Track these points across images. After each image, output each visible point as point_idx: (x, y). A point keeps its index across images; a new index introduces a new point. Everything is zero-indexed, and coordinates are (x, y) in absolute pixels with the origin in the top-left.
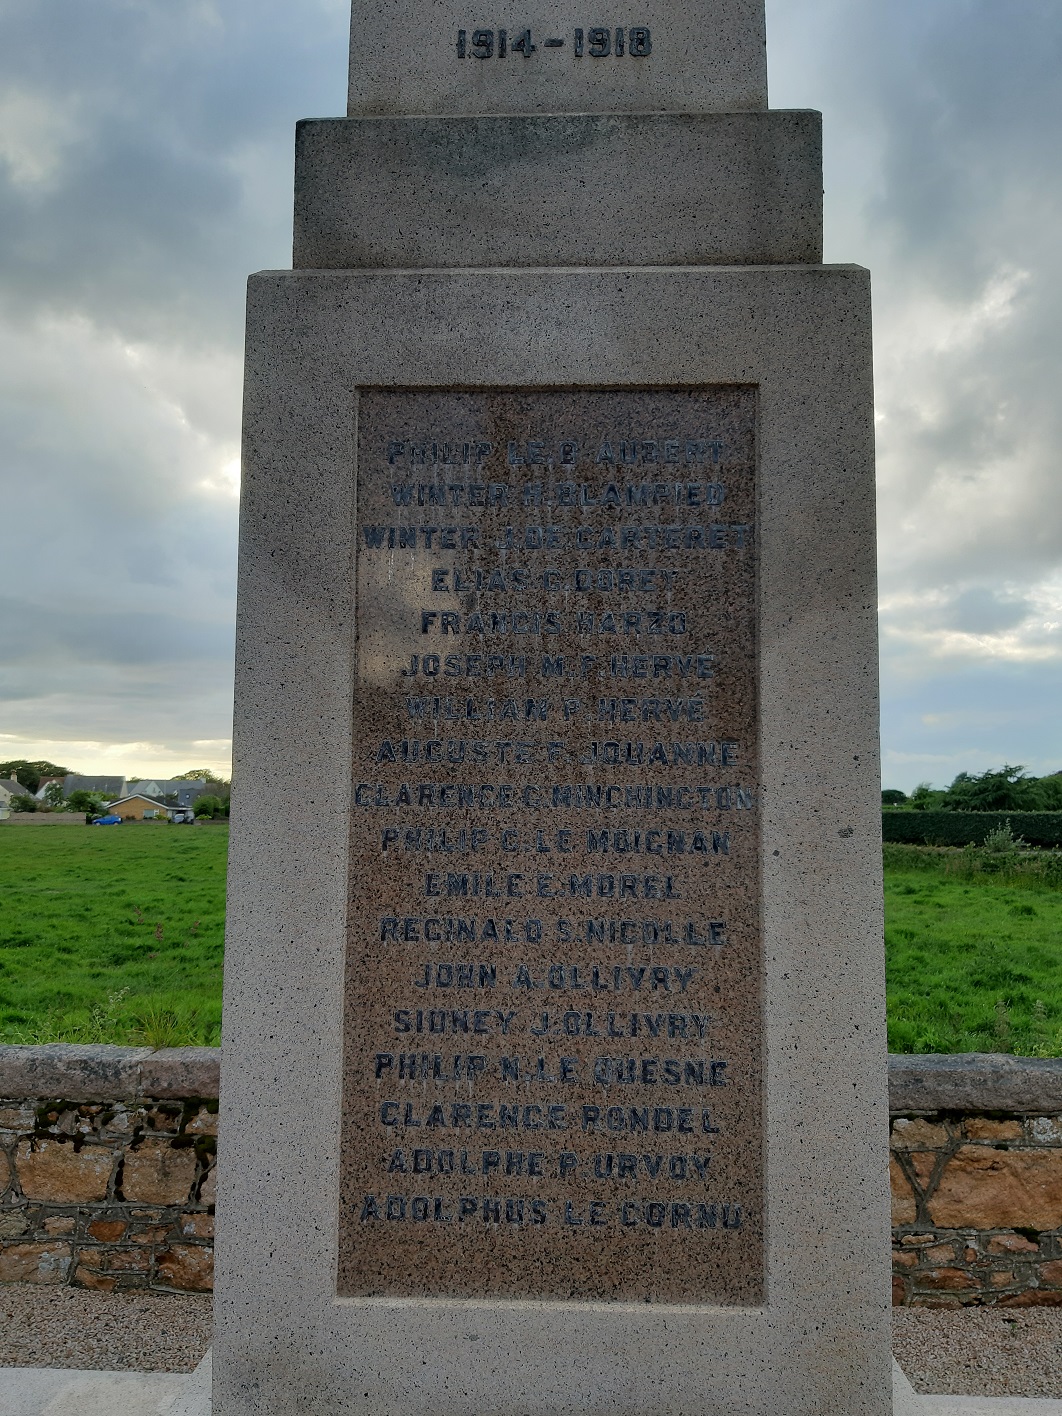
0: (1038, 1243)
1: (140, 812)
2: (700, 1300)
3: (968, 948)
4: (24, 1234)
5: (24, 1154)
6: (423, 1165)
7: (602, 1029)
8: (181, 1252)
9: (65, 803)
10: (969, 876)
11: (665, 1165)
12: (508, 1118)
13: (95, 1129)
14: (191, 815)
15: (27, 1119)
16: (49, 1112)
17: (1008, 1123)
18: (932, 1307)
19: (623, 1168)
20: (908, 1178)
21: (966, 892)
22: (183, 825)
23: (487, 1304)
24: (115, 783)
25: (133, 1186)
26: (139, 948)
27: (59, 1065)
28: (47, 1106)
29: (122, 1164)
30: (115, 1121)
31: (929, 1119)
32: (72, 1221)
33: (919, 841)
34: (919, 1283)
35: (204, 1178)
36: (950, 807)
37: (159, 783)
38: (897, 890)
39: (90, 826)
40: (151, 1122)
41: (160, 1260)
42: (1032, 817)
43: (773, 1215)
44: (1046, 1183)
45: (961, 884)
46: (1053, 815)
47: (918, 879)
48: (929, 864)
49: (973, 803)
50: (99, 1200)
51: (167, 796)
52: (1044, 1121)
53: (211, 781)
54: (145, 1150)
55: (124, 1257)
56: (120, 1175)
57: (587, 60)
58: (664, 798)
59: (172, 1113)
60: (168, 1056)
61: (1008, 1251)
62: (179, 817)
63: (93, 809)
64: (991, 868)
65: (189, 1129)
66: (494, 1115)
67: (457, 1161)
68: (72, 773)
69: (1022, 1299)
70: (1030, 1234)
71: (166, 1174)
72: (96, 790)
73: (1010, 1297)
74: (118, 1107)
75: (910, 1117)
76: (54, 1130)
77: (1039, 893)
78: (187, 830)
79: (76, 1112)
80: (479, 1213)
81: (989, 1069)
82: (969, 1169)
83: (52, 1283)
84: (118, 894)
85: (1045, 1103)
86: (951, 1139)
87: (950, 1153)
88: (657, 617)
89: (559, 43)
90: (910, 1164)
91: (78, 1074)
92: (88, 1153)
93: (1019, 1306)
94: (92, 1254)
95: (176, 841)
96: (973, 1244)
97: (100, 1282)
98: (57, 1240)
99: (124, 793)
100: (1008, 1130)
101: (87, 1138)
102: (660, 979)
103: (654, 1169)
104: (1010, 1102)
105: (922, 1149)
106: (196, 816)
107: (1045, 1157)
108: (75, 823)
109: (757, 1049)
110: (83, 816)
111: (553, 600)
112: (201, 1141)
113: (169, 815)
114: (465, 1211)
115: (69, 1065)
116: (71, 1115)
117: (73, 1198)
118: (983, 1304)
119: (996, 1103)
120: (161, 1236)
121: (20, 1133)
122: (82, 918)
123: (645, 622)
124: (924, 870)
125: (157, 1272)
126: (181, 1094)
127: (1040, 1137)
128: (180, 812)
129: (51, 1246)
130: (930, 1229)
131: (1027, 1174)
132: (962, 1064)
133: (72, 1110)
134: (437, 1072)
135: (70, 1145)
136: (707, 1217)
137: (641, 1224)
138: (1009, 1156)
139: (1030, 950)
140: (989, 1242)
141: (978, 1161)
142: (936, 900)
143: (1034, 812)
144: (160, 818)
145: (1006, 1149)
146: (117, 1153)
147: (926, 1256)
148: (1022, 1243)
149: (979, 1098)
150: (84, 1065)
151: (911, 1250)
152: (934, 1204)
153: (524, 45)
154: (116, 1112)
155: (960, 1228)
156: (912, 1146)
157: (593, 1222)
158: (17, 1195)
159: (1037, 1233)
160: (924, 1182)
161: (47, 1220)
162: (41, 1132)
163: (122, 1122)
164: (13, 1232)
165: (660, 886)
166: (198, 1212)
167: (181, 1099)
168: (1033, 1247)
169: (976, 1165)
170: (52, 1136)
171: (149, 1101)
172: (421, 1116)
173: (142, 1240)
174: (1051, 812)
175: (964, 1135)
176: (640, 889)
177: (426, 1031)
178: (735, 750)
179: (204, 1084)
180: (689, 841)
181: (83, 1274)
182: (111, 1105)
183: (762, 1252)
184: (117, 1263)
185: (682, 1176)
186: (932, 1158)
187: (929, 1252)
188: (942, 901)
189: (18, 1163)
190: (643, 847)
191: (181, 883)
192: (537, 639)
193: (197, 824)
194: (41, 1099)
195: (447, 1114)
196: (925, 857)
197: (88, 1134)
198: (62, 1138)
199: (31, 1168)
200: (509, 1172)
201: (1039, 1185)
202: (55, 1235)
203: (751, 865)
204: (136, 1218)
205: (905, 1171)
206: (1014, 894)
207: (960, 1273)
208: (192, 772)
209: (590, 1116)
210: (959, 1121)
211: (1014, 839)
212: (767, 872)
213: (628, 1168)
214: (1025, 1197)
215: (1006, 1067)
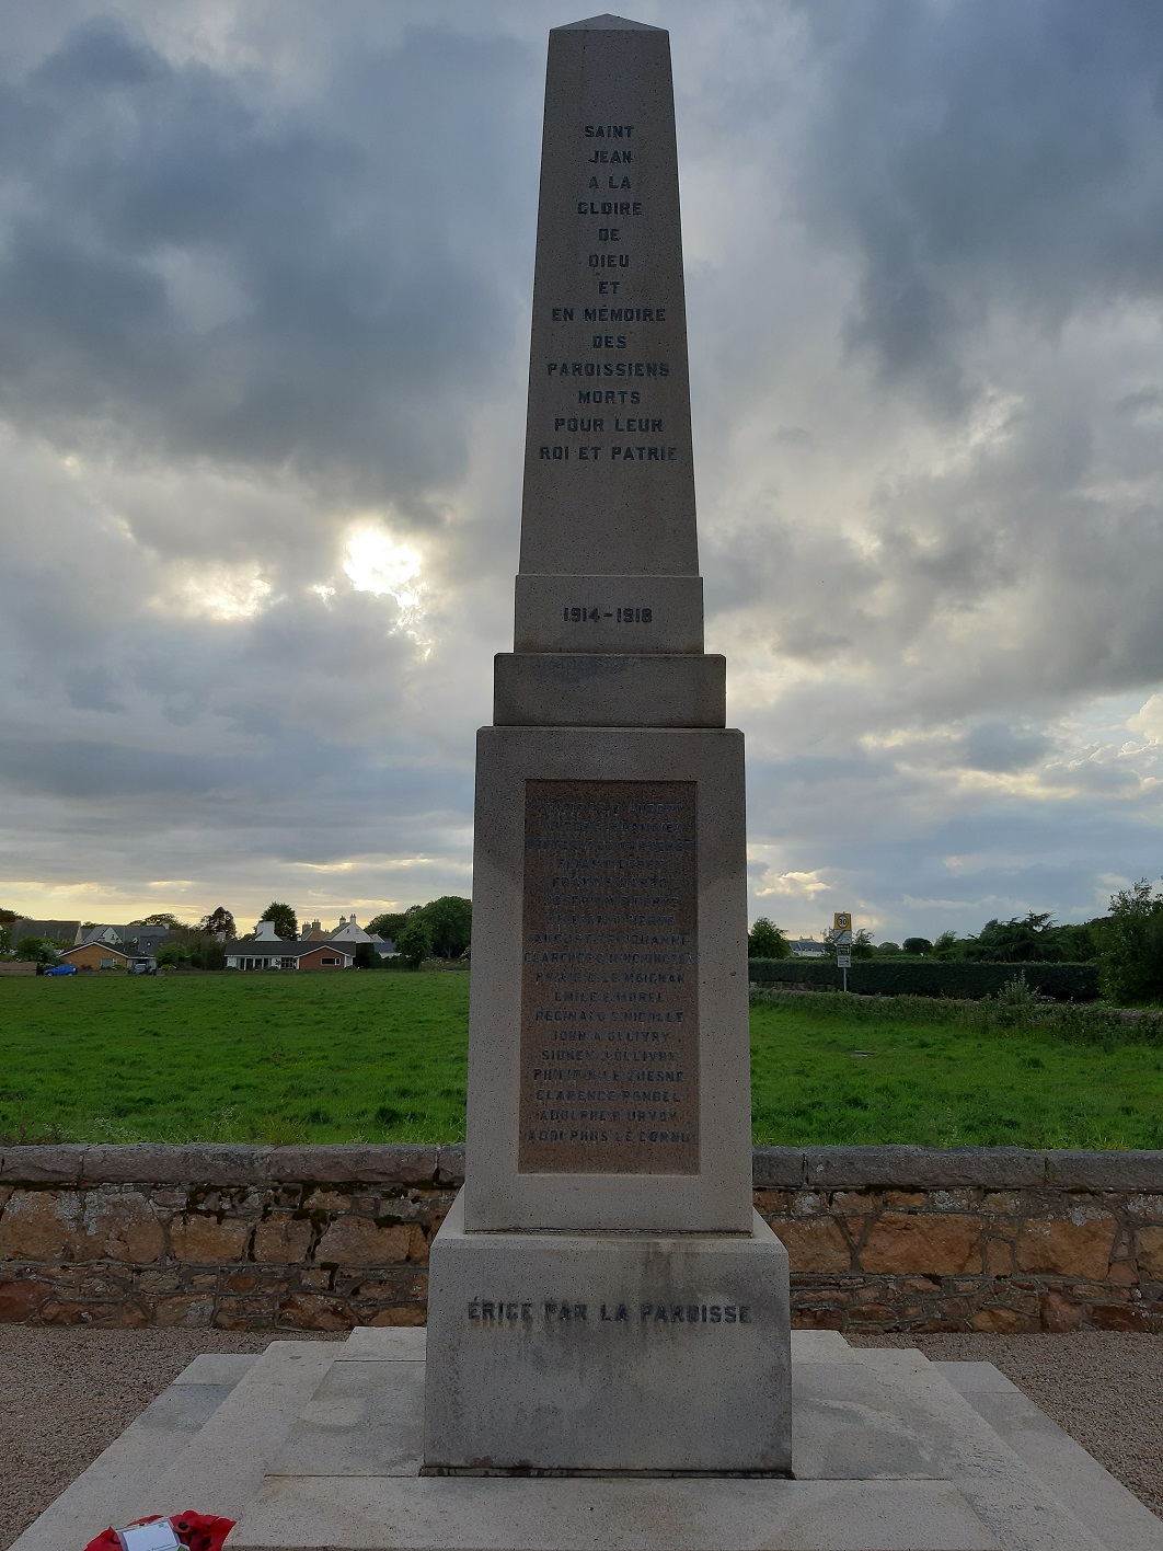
0: (941, 1285)
1: (97, 962)
2: (672, 1173)
3: (968, 1097)
4: (177, 1288)
5: (177, 1227)
6: (555, 1117)
7: (631, 1059)
8: (300, 1299)
9: (13, 952)
10: (985, 1029)
11: (658, 1115)
12: (591, 1096)
13: (233, 1206)
14: (153, 965)
15: (180, 1199)
16: (198, 1193)
17: (917, 1194)
18: (863, 1333)
19: (640, 1117)
20: (845, 1237)
21: (980, 1045)
22: (144, 975)
23: (582, 1175)
24: (70, 927)
25: (263, 1250)
26: (140, 1100)
27: (207, 1157)
28: (197, 1188)
29: (254, 1233)
30: (249, 1199)
31: (859, 1192)
32: (214, 1277)
33: (936, 994)
34: (853, 1315)
35: (318, 1242)
36: (972, 958)
37: (117, 929)
38: (911, 1044)
39: (41, 978)
40: (277, 1201)
41: (283, 1306)
42: (1056, 968)
43: (702, 1135)
44: (947, 1240)
45: (977, 1038)
46: (1079, 967)
47: (933, 1032)
48: (945, 1017)
49: (997, 953)
50: (236, 1260)
51: (126, 943)
52: (942, 1193)
53: (175, 926)
54: (271, 1222)
55: (256, 1305)
56: (252, 1241)
57: (623, 623)
58: (657, 959)
59: (293, 1193)
60: (288, 1150)
61: (918, 1291)
62: (140, 967)
63: (45, 957)
64: (1006, 1022)
65: (306, 1205)
66: (585, 1095)
67: (569, 1115)
68: (21, 917)
69: (928, 1327)
70: (935, 1279)
71: (288, 1240)
72: (48, 936)
73: (920, 1326)
74: (252, 1189)
75: (845, 1191)
76: (202, 1207)
77: (1053, 1047)
78: (148, 983)
79: (219, 1193)
80: (579, 1137)
81: (903, 1155)
82: (889, 1229)
83: (199, 1326)
84: (96, 1049)
85: (944, 1180)
86: (875, 1207)
87: (874, 1217)
88: (654, 881)
89: (611, 615)
90: (846, 1226)
91: (221, 1164)
92: (227, 1225)
93: (926, 1332)
94: (230, 1303)
95: (142, 993)
96: (892, 1286)
97: (236, 1324)
98: (202, 1293)
99: (78, 940)
100: (917, 1200)
101: (227, 1213)
102: (655, 1037)
103: (653, 1117)
104: (918, 1179)
105: (855, 1215)
106: (159, 966)
107: (944, 1220)
108: (25, 973)
109: (696, 1066)
110: (33, 965)
111: (609, 872)
112: (316, 1214)
113: (130, 964)
114: (573, 1136)
115: (214, 1157)
116: (214, 1196)
117: (215, 1260)
118: (901, 1331)
119: (908, 1180)
120: (284, 1287)
121: (175, 1210)
122: (66, 1072)
123: (649, 882)
124: (940, 1023)
125: (281, 1316)
126: (301, 1178)
127: (941, 1206)
128: (140, 961)
129: (198, 1297)
130: (861, 1274)
131: (931, 1233)
132: (884, 1152)
133: (215, 1192)
134: (561, 1077)
135: (214, 1218)
136: (675, 1137)
137: (648, 1140)
138: (918, 1219)
139: (1026, 1099)
140: (904, 1284)
141: (895, 1223)
142: (948, 1053)
143: (1060, 964)
144: (118, 968)
145: (916, 1214)
146: (250, 1224)
147: (857, 1294)
148: (929, 1285)
149: (895, 1177)
150: (226, 1157)
151: (846, 1290)
152: (863, 1256)
153: (595, 615)
154: (250, 1193)
155: (883, 1274)
156: (847, 1212)
157: (628, 1140)
158: (171, 1259)
159: (939, 1278)
160: (856, 1239)
161: (195, 1278)
162: (191, 1209)
163: (255, 1200)
164: (167, 1288)
165: (655, 996)
166: (313, 1269)
167: (302, 1182)
168: (936, 1288)
169: (894, 1226)
170: (200, 1212)
171: (276, 1184)
172: (554, 1095)
173: (269, 1291)
174: (1079, 964)
175: (885, 1203)
176: (647, 998)
177: (556, 1059)
178: (687, 938)
179: (318, 1170)
180: (668, 977)
181: (222, 1318)
182: (246, 1188)
183: (698, 1152)
184: (249, 1309)
185: (664, 1120)
186: (862, 1221)
187: (860, 1291)
188: (954, 1055)
189: (173, 1233)
190: (648, 980)
191: (156, 1038)
192: (603, 889)
193: (161, 975)
194: (191, 1184)
195: (565, 1096)
196: (941, 1011)
197: (228, 1210)
198: (208, 1213)
199: (183, 1237)
200: (591, 1119)
201: (941, 1241)
202: (199, 1288)
203: (694, 988)
204: (265, 1274)
205: (842, 1231)
206: (1027, 1047)
207: (883, 1307)
208: (154, 918)
209: (626, 1095)
210: (881, 1193)
211: (1030, 991)
212: (700, 991)
213: (642, 1117)
214: (930, 1250)
215: (915, 1154)
